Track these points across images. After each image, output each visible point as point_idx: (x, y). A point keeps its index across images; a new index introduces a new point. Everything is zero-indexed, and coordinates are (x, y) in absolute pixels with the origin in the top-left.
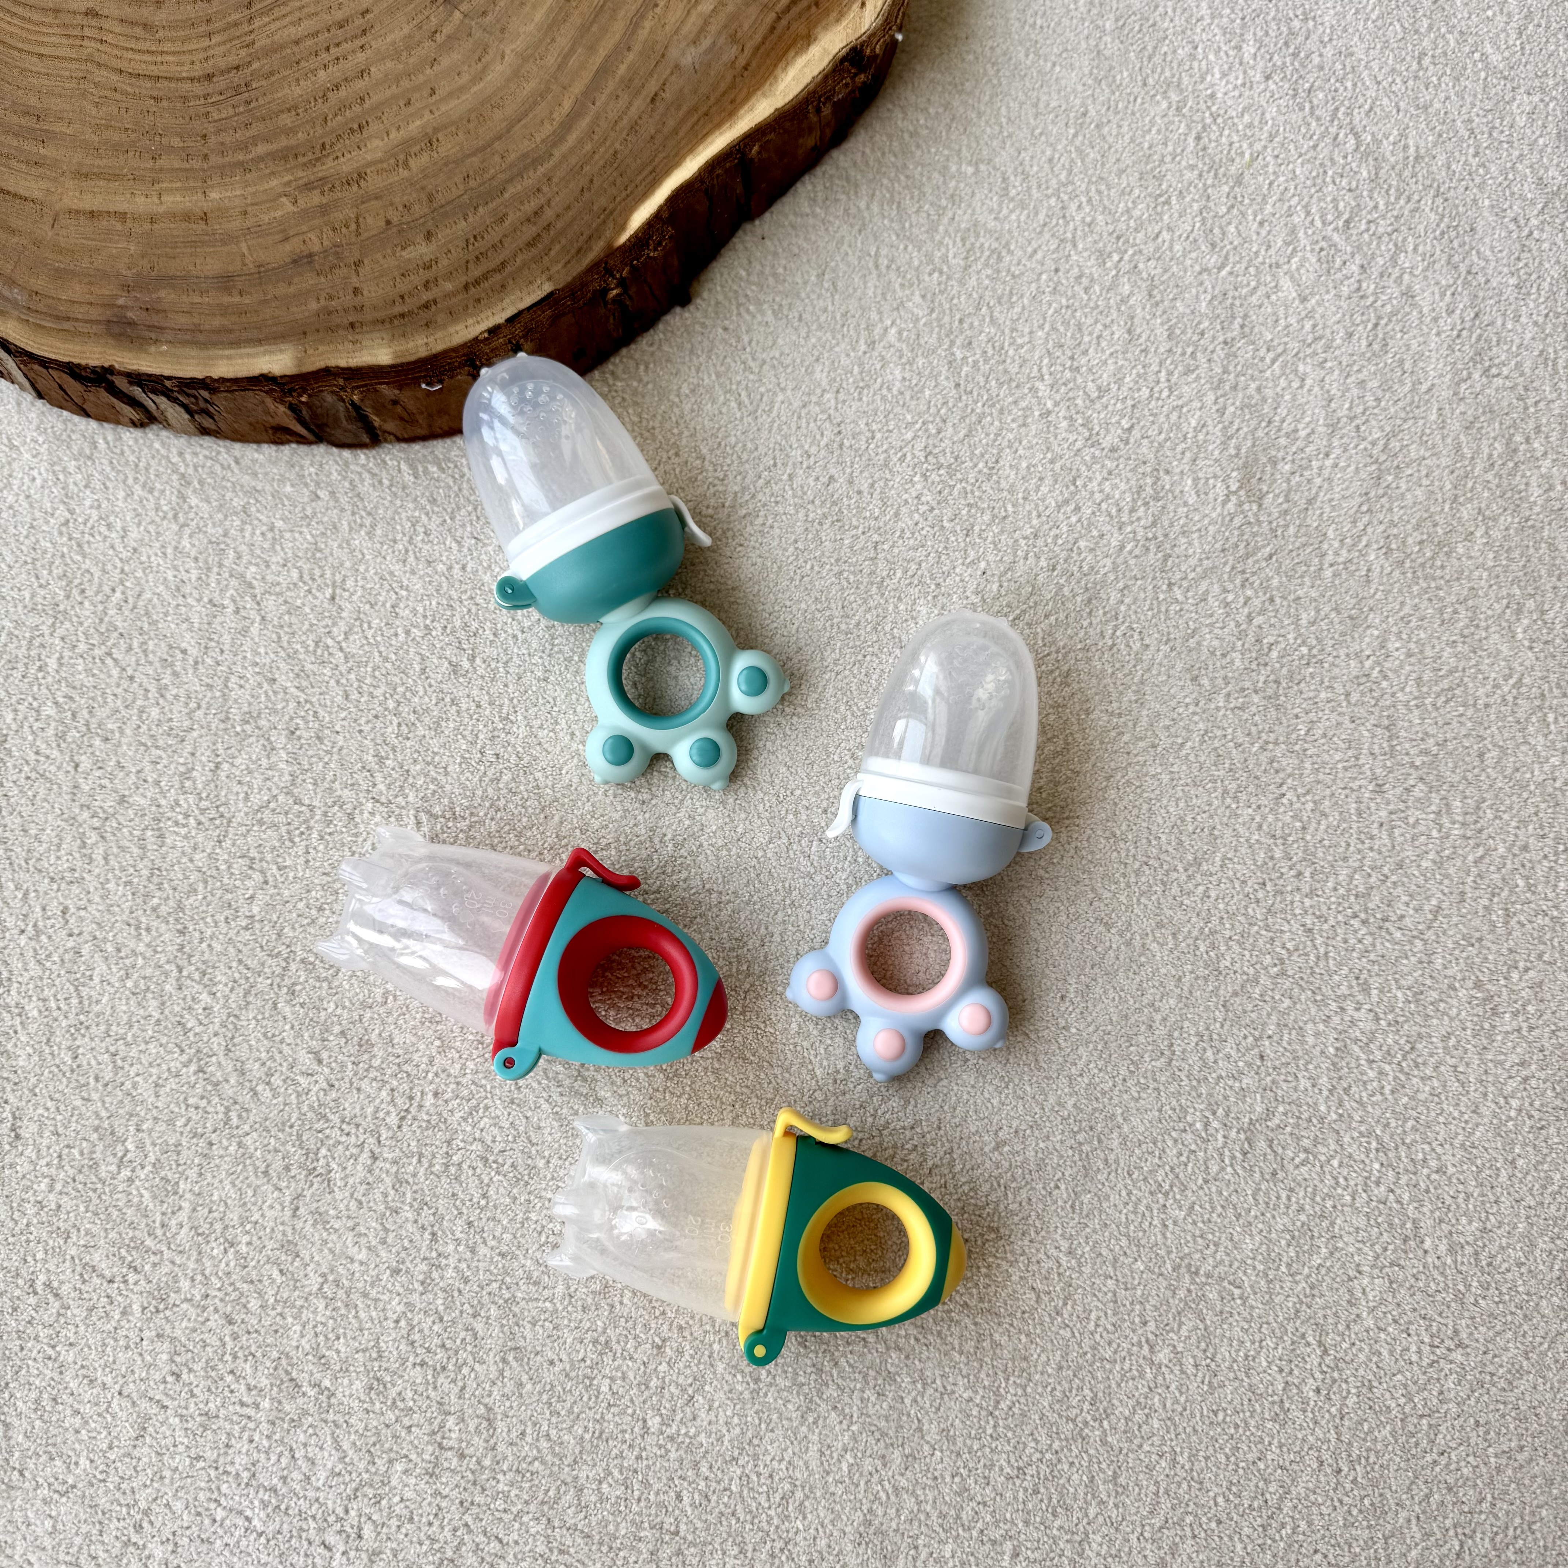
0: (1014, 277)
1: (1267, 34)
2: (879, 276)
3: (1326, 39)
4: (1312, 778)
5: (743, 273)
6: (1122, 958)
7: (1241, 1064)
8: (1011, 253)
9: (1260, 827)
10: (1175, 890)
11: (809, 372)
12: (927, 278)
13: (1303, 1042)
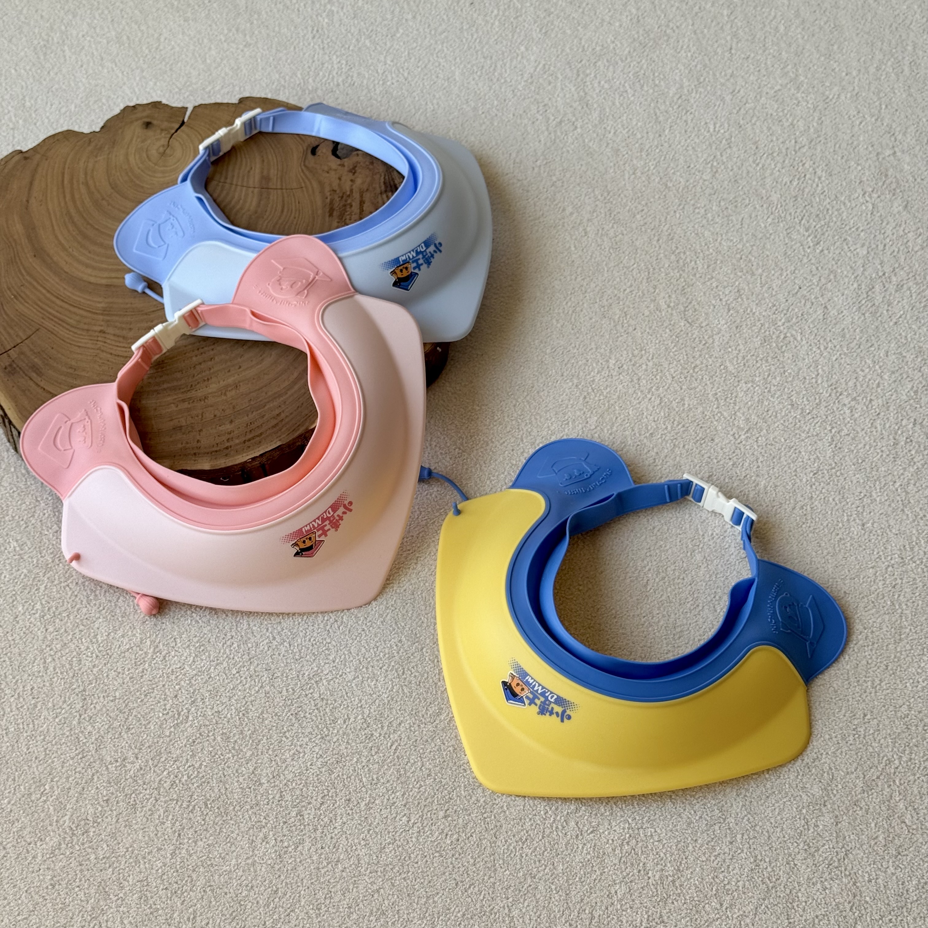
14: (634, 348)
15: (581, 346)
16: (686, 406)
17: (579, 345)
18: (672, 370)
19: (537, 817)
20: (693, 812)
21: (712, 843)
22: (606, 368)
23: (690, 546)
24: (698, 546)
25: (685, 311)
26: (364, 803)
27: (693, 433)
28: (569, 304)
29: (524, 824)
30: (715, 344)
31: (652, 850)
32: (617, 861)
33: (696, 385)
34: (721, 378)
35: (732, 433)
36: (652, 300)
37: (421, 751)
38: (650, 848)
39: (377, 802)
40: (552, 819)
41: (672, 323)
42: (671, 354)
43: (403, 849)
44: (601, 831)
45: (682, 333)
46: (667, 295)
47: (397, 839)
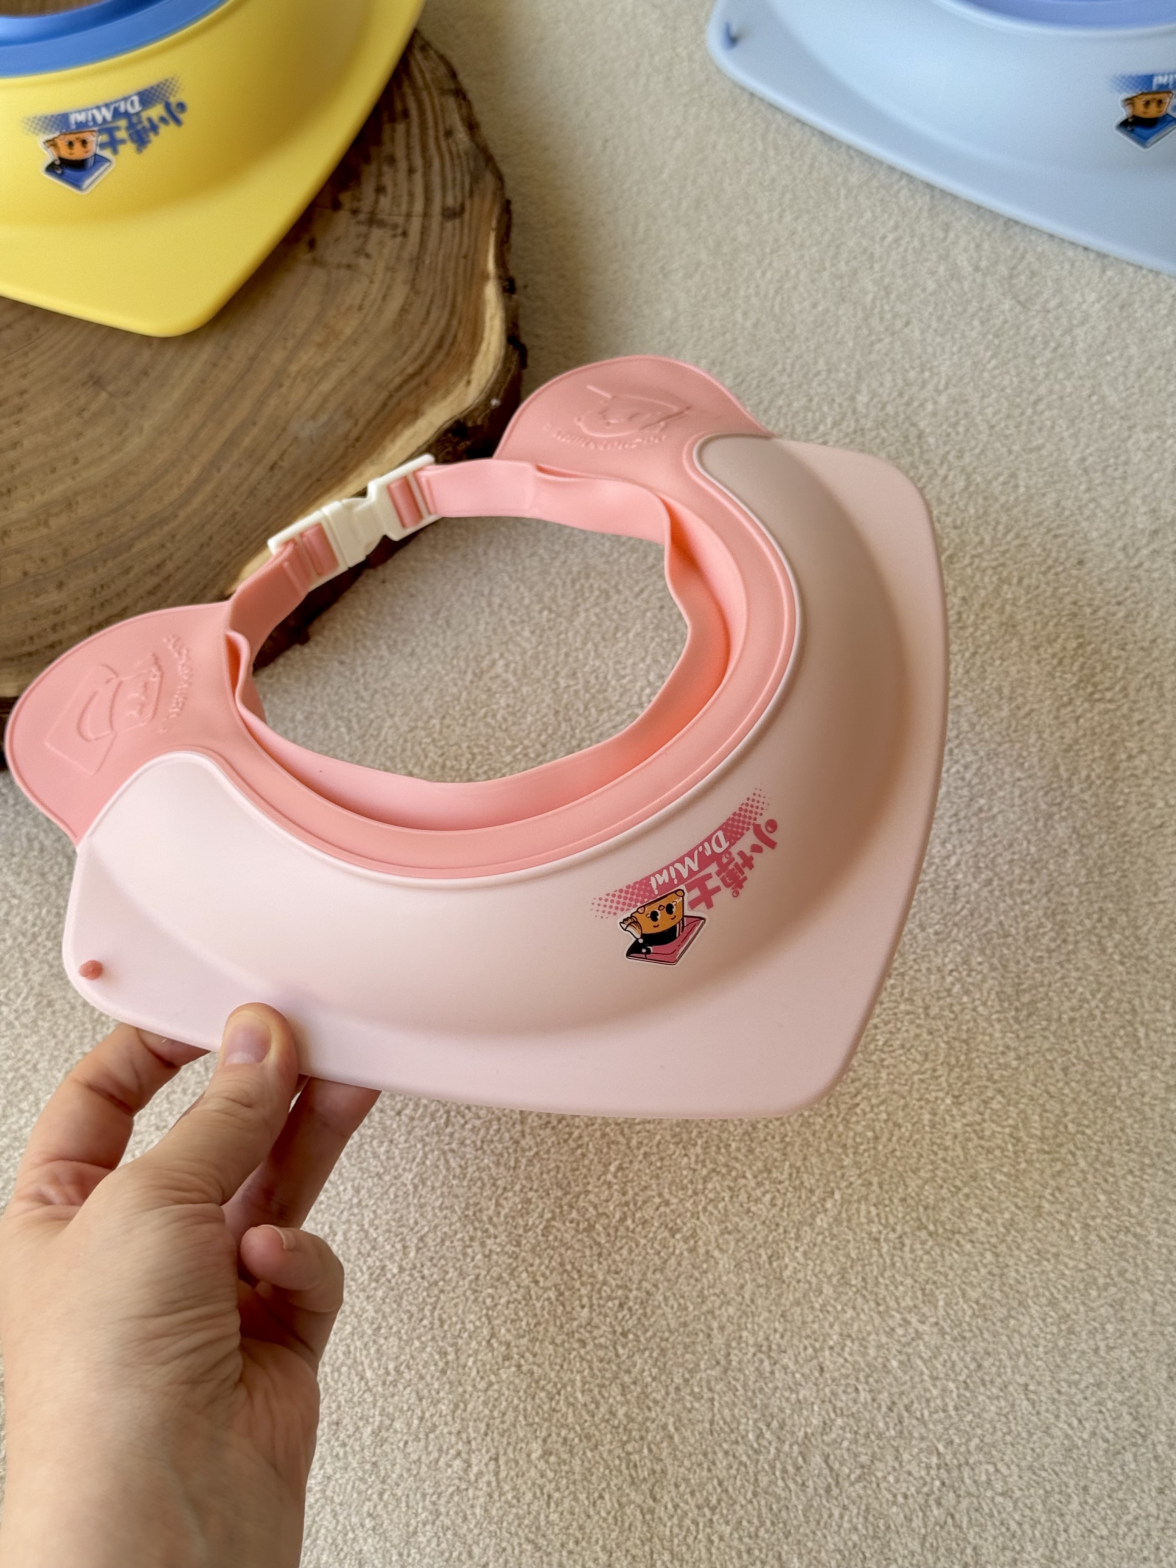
0: (620, 614)
1: (882, 384)
2: (492, 613)
3: (941, 387)
4: (888, 1088)
5: (362, 613)
6: (684, 1263)
7: (798, 1376)
8: (618, 592)
9: (831, 1135)
10: (743, 1197)
11: (419, 701)
12: (537, 615)
13: (864, 1355)
14: (907, 366)
15: (797, 367)
16: (1022, 490)
17: (793, 366)
18: (989, 411)
19: (740, 1449)
20: (1075, 1423)
21: (1121, 1495)
22: (849, 415)
23: (1043, 806)
24: (1060, 804)
25: (1011, 277)
26: (369, 1429)
27: (1039, 551)
28: (769, 275)
29: (714, 1463)
30: (1077, 348)
31: (991, 1516)
32: (915, 1546)
33: (1040, 441)
34: (1091, 423)
35: (1119, 544)
36: (941, 257)
37: (489, 1301)
38: (987, 1510)
39: (397, 1425)
40: (773, 1450)
41: (985, 305)
42: (986, 375)
43: (455, 1534)
44: (880, 1474)
45: (1007, 326)
46: (972, 246)
47: (443, 1510)
